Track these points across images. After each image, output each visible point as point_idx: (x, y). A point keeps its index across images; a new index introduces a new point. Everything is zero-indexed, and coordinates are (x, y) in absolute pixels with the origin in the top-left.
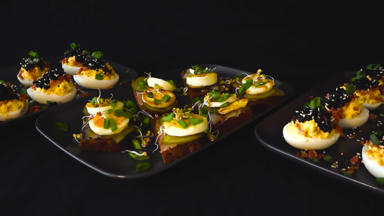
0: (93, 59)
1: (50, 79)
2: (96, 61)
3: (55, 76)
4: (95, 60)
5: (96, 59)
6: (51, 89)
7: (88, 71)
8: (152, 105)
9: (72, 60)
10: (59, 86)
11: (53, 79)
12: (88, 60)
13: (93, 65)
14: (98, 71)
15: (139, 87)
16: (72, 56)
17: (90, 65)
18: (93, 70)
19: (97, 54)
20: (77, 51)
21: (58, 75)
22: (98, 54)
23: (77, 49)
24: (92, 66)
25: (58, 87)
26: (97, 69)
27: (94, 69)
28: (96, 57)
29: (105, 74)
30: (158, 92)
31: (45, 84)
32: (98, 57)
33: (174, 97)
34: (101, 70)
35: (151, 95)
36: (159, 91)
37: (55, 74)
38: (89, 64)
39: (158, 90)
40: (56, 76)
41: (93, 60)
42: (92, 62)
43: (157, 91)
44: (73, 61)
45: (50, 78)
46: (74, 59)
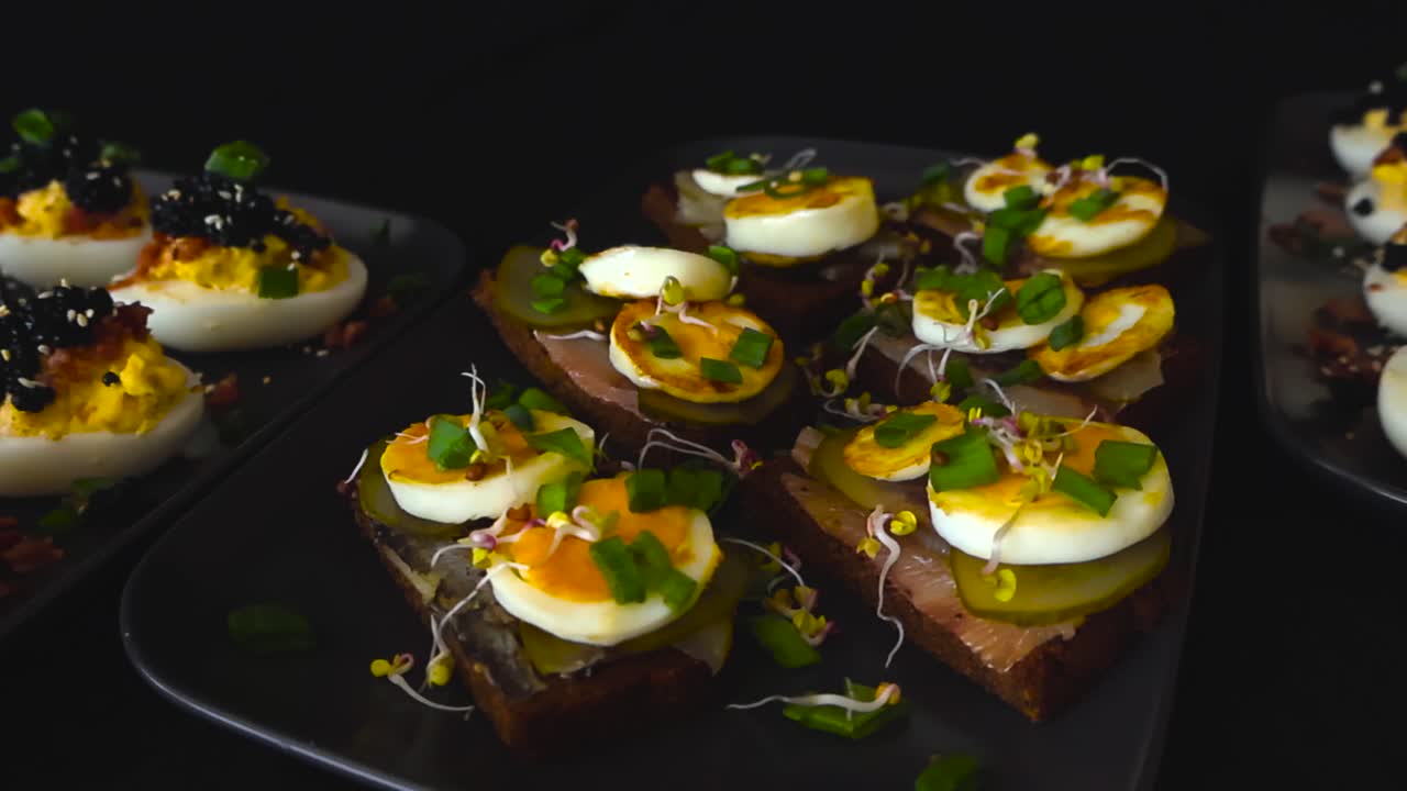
0: (223, 189)
1: (41, 348)
2: (238, 197)
3: (75, 321)
4: (234, 192)
5: (237, 187)
6: (60, 404)
7: (210, 260)
8: (698, 398)
9: (48, 209)
10: (112, 379)
11: (62, 345)
12: (192, 199)
13: (229, 219)
14: (260, 249)
15: (542, 308)
16: (40, 184)
17: (213, 225)
18: (236, 251)
19: (234, 155)
20: (67, 153)
21: (90, 313)
22: (242, 159)
23: (59, 140)
24: (225, 225)
25: (108, 384)
26: (253, 242)
27: (242, 244)
28: (237, 172)
29: (304, 261)
30: (685, 319)
31: (23, 381)
32: (248, 173)
33: (765, 330)
34: (275, 244)
35: (660, 342)
36: (687, 313)
37: (71, 314)
38: (209, 220)
39: (680, 308)
40: (81, 321)
41: (225, 195)
42: (221, 208)
43: (676, 316)
44: (59, 214)
45: (41, 342)
46: (58, 200)
